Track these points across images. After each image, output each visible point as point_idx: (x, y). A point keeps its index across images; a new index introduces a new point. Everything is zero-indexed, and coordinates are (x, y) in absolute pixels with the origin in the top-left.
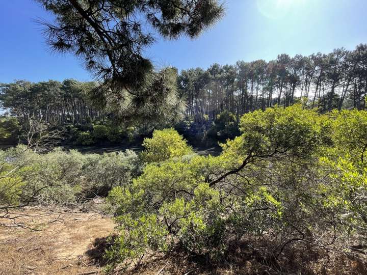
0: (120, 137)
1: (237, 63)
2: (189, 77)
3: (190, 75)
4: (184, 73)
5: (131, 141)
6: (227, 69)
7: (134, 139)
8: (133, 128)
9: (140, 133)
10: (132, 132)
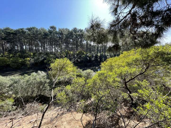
0: (20, 65)
1: (85, 29)
2: (63, 32)
3: (64, 31)
4: (60, 30)
5: (29, 66)
6: (81, 31)
7: (31, 65)
8: (29, 59)
9: (34, 61)
10: (29, 61)
